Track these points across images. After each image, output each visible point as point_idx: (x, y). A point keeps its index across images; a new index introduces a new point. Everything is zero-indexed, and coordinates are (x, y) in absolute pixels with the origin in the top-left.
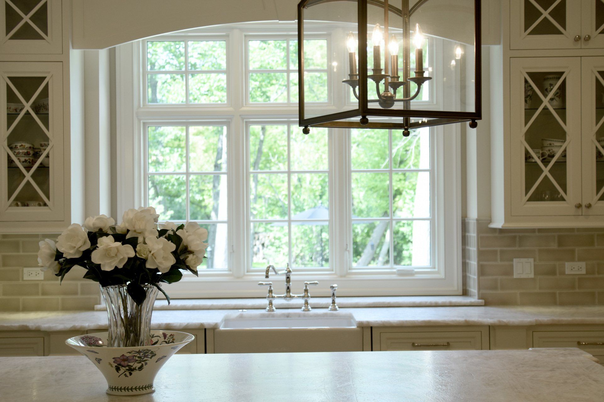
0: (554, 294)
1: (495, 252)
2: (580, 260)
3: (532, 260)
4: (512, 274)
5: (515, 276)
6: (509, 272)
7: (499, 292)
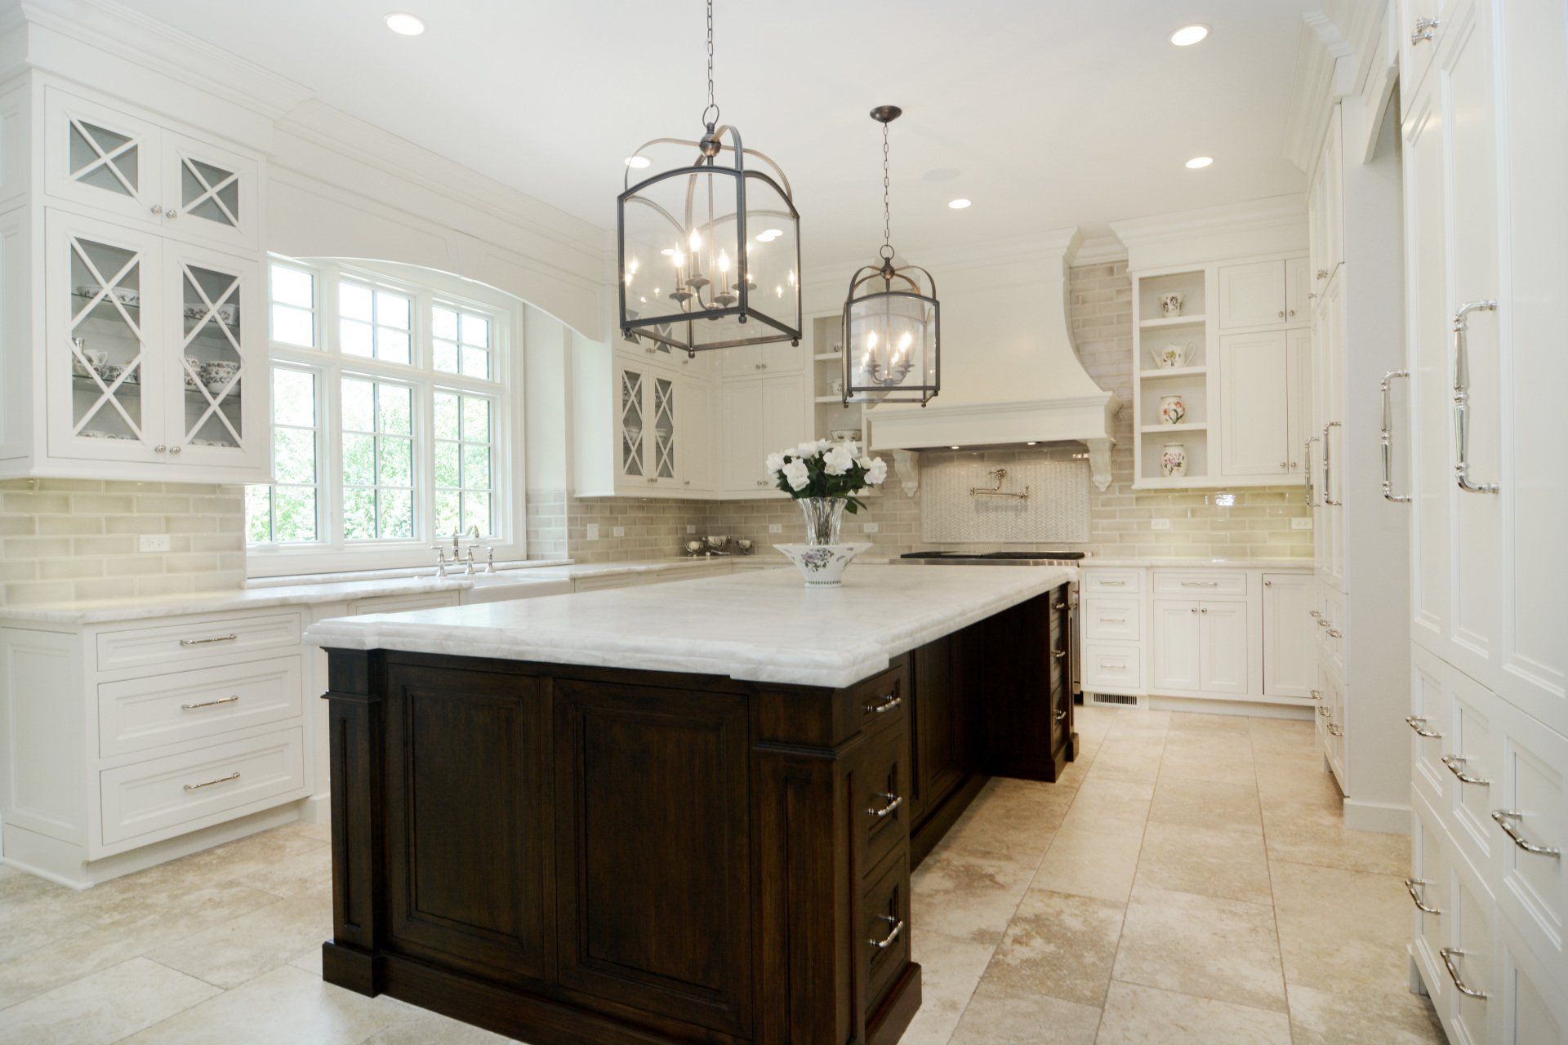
0: (608, 553)
1: (577, 519)
2: (621, 525)
3: (597, 525)
4: (586, 537)
5: (588, 539)
6: (584, 535)
7: (580, 552)
